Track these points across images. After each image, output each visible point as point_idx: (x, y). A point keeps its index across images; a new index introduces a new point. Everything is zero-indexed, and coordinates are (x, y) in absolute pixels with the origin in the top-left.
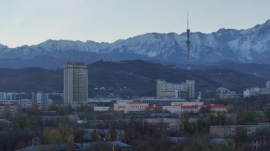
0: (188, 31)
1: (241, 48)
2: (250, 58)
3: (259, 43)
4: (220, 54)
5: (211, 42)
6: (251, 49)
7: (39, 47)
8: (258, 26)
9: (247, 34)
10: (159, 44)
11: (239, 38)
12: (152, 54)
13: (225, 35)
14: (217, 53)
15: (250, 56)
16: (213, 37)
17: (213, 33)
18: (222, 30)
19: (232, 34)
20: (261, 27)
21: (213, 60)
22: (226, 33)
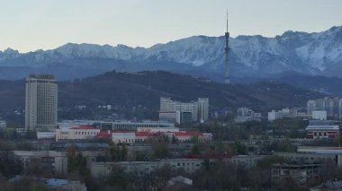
0: (227, 34)
1: (312, 56)
2: (322, 69)
3: (335, 50)
4: (284, 64)
5: (273, 49)
6: (325, 58)
7: (56, 52)
8: (334, 28)
9: (320, 38)
10: (207, 50)
11: (311, 44)
12: (198, 63)
13: (293, 40)
14: (281, 62)
15: (323, 66)
16: (276, 42)
17: (278, 37)
18: (288, 34)
19: (302, 38)
20: (337, 30)
21: (274, 71)
22: (293, 37)
